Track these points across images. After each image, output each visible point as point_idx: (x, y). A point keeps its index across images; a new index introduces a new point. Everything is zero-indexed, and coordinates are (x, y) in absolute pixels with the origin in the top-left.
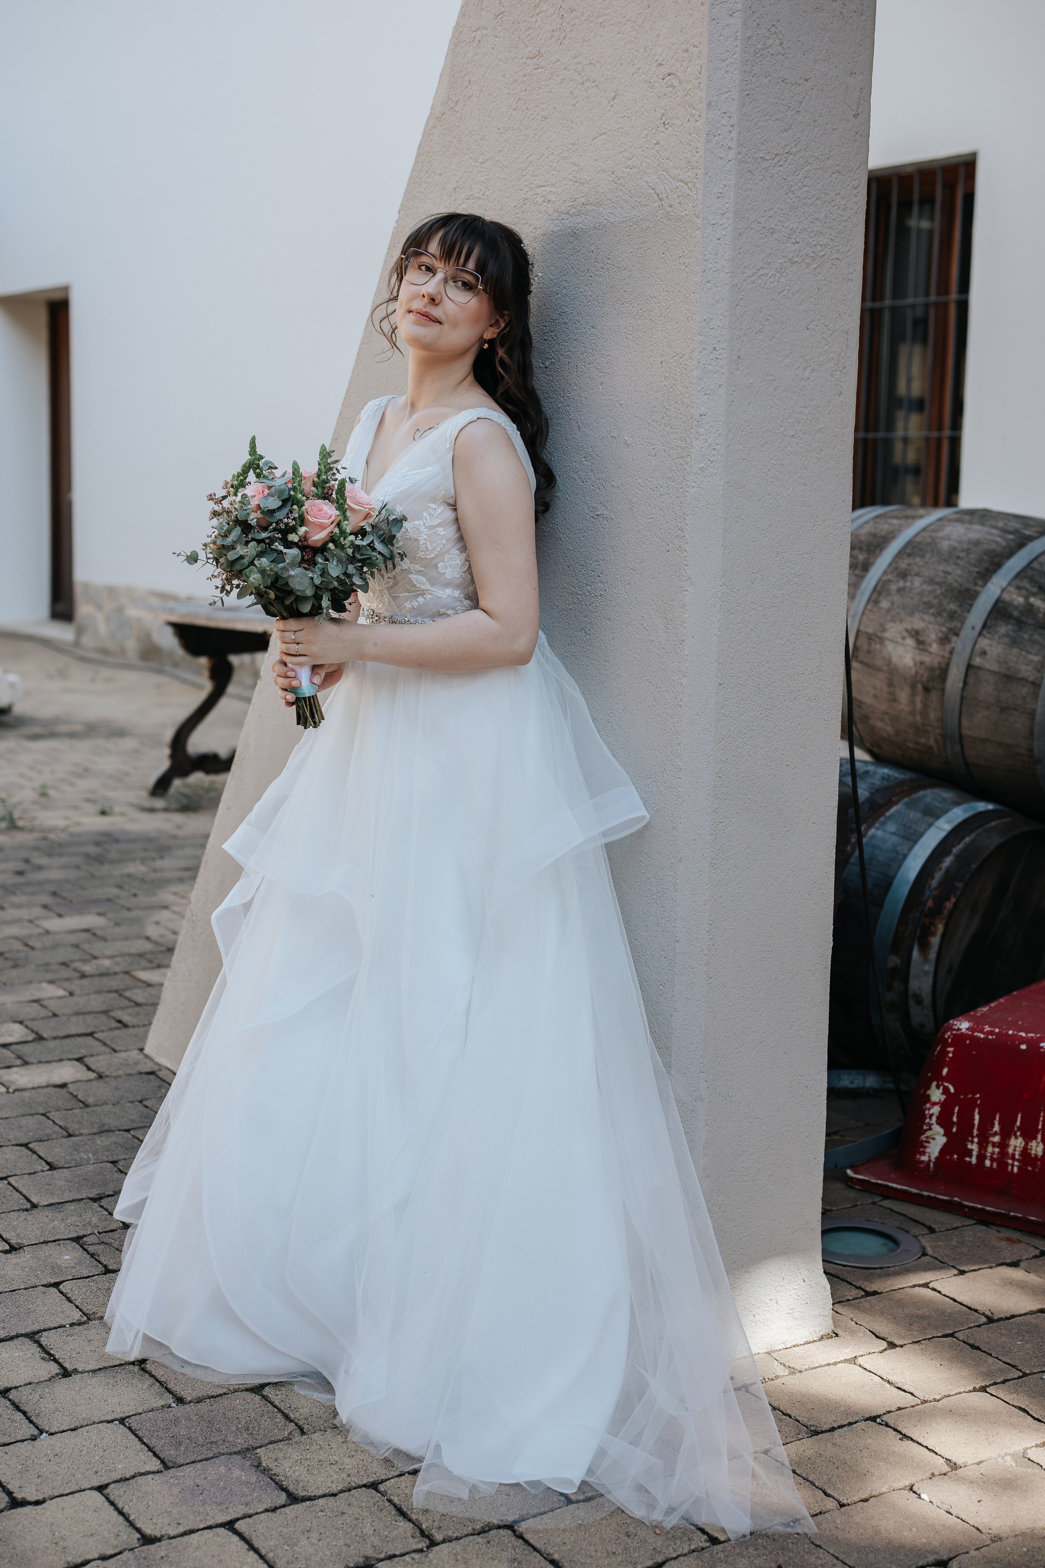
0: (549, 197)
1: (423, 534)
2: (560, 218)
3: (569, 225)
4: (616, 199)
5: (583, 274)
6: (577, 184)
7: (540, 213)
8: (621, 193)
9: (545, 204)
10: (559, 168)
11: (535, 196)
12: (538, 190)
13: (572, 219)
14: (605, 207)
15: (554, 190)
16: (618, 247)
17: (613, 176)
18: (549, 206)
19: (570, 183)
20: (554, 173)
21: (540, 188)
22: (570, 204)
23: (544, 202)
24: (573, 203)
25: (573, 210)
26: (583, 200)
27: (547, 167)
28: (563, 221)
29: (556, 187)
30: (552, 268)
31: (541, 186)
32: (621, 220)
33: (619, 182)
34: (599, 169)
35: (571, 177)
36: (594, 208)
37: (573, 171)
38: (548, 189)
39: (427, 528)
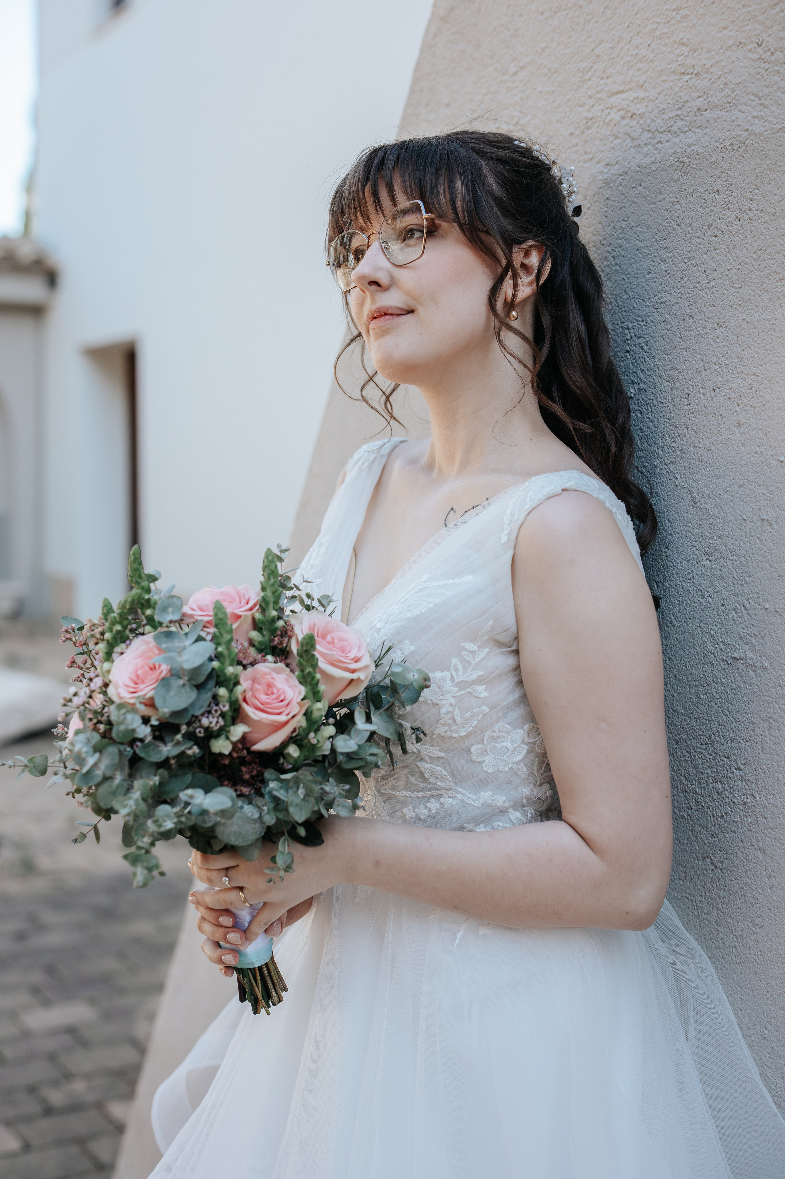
0: (633, 109)
1: (448, 696)
2: (656, 141)
3: (671, 151)
4: (767, 91)
5: (699, 233)
6: (686, 78)
7: (617, 137)
8: (777, 78)
9: (625, 122)
10: (651, 56)
11: (606, 112)
12: (611, 100)
13: (677, 140)
14: (743, 108)
15: (642, 94)
16: (772, 176)
17: (759, 50)
18: (634, 123)
19: (673, 77)
20: (640, 65)
21: (615, 97)
22: (673, 114)
23: (623, 118)
24: (679, 112)
25: (680, 124)
26: (699, 103)
27: (629, 59)
28: (660, 145)
29: (645, 90)
30: (639, 228)
31: (617, 93)
32: (778, 127)
33: (773, 58)
34: (730, 43)
35: (673, 66)
36: (720, 113)
37: (678, 56)
38: (632, 95)
39: (456, 685)
